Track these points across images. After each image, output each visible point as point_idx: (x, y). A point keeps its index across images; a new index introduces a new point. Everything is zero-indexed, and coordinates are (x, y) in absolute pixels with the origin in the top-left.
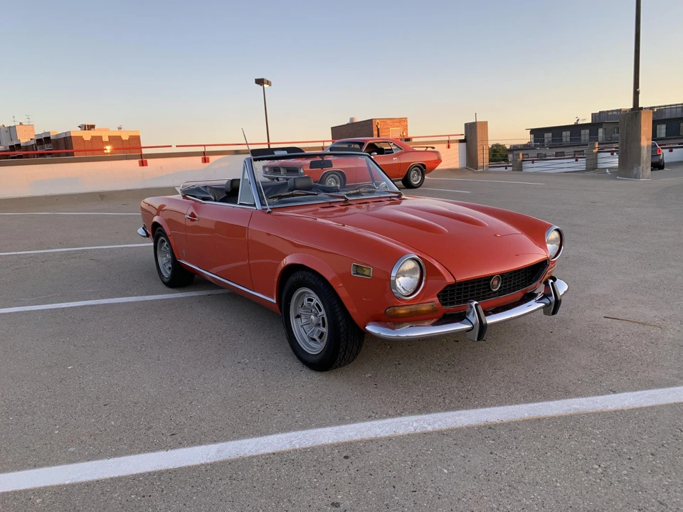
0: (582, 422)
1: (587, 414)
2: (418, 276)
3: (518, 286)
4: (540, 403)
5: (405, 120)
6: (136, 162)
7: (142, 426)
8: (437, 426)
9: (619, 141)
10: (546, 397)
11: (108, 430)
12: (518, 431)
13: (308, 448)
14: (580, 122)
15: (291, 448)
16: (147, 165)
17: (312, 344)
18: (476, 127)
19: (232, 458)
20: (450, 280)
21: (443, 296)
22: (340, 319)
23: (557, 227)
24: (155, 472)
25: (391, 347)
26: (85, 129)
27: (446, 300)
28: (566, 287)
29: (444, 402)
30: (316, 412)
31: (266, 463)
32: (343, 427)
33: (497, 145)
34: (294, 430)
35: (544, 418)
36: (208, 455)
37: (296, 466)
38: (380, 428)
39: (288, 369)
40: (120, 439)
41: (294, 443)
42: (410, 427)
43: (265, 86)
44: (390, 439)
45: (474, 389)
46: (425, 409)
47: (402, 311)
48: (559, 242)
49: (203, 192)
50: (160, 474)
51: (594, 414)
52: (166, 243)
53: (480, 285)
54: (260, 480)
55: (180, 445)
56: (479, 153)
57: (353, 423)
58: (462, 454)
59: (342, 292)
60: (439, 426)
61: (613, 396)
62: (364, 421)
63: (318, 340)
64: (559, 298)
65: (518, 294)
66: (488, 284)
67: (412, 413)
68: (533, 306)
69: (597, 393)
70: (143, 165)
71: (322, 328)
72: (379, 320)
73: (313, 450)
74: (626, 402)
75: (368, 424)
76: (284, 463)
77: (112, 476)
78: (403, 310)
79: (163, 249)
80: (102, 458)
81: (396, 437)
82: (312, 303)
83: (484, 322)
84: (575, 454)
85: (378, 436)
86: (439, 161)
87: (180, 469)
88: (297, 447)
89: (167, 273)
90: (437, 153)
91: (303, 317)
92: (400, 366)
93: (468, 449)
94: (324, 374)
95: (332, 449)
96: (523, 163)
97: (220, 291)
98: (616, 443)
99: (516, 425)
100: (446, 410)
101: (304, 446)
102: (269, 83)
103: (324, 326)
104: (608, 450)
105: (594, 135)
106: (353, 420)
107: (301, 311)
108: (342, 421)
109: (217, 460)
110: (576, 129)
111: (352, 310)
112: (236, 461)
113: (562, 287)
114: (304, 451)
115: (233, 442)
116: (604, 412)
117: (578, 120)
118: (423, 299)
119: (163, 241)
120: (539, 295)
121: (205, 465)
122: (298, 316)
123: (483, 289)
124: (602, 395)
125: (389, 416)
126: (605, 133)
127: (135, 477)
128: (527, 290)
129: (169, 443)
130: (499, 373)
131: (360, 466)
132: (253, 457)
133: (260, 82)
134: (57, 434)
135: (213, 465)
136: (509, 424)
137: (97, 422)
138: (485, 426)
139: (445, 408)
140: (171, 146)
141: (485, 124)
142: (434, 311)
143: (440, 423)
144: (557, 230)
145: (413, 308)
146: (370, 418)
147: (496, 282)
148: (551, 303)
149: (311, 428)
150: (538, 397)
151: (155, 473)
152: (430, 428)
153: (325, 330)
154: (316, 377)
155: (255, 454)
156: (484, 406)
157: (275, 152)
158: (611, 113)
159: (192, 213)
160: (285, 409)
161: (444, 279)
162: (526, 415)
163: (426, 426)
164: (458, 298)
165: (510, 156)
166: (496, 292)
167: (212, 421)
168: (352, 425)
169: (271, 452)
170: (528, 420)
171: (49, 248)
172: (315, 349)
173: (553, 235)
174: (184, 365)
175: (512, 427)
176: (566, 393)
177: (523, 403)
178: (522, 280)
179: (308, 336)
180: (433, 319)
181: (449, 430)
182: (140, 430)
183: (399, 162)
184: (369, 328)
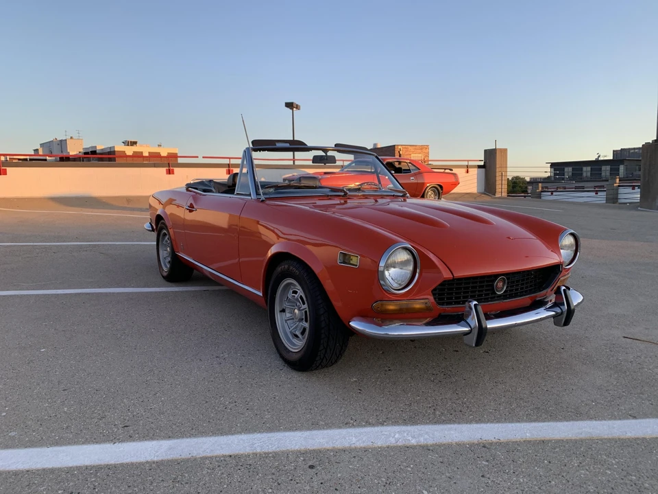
0: (596, 448)
1: (601, 440)
2: (411, 268)
3: (526, 291)
4: (546, 424)
5: (427, 147)
6: (164, 170)
7: (95, 415)
8: (422, 439)
9: (642, 179)
10: (553, 417)
11: (59, 416)
12: (517, 453)
13: (271, 453)
14: (601, 158)
15: (251, 452)
16: (173, 173)
17: (295, 341)
18: (496, 153)
19: (183, 457)
20: (447, 275)
21: (439, 295)
22: (322, 313)
23: (573, 231)
24: (94, 466)
25: (383, 353)
26: (128, 145)
27: (443, 299)
28: (580, 298)
29: (434, 413)
30: (288, 414)
31: (219, 466)
32: (314, 432)
33: (517, 178)
34: (260, 432)
35: (550, 441)
36: (157, 452)
37: (251, 472)
38: (356, 437)
39: (267, 367)
40: (67, 427)
41: (256, 445)
42: (391, 439)
43: (295, 109)
44: (366, 450)
45: (470, 402)
46: (412, 420)
47: (392, 307)
48: (574, 248)
49: (206, 185)
50: (98, 469)
51: (610, 440)
52: (167, 237)
53: (482, 286)
54: (207, 485)
55: (131, 438)
56: (497, 179)
57: (327, 429)
58: (448, 475)
59: (328, 286)
60: (425, 439)
61: (634, 421)
62: (340, 427)
63: (300, 336)
64: (572, 308)
65: (525, 300)
66: (492, 286)
67: (396, 423)
68: (542, 313)
69: (613, 417)
70: (170, 174)
71: (304, 322)
72: (365, 316)
73: (276, 455)
74: (648, 430)
75: (344, 431)
76: (239, 467)
77: (45, 467)
78: (392, 305)
79: (164, 242)
80: (41, 446)
81: (374, 449)
82: (296, 296)
83: (484, 326)
84: (585, 486)
85: (353, 446)
86: (456, 184)
87: (122, 465)
88: (258, 450)
89: (166, 266)
90: (455, 175)
91: (287, 311)
92: (390, 373)
93: (456, 469)
94: (305, 374)
95: (298, 457)
96: (542, 193)
97: (217, 288)
98: (635, 476)
99: (516, 446)
100: (436, 423)
101: (266, 451)
102: (298, 107)
103: (306, 321)
104: (626, 484)
105: (615, 172)
106: (328, 426)
107: (286, 305)
108: (315, 425)
109: (165, 458)
110: (597, 164)
111: (337, 304)
112: (187, 461)
113: (576, 298)
114: (265, 456)
115: (188, 440)
116: (622, 439)
117: (599, 156)
118: (415, 295)
119: (165, 235)
120: (550, 303)
121: (150, 463)
122: (283, 311)
123: (486, 290)
124: (620, 419)
125: (369, 424)
126: (626, 169)
127: (69, 471)
128: (536, 297)
129: (120, 435)
130: (500, 386)
131: (326, 478)
132: (206, 458)
133: (290, 105)
134: (4, 416)
135: (160, 464)
136: (507, 444)
137: (50, 407)
138: (478, 444)
139: (435, 420)
140: (197, 157)
141: (505, 150)
142: (428, 309)
143: (426, 436)
144: (572, 234)
145: (404, 303)
146: (347, 425)
147: (500, 284)
148: (562, 313)
149: (279, 430)
150: (544, 416)
151: (92, 467)
152: (414, 442)
153: (307, 325)
154: (296, 378)
155: (209, 455)
156: (479, 421)
157: (277, 144)
158: (633, 151)
159: (191, 204)
160: (256, 408)
161: (440, 272)
162: (528, 436)
163: (410, 438)
164: (456, 298)
165: (530, 187)
166: (500, 296)
167: (172, 415)
168: (325, 432)
169: (227, 454)
170: (530, 442)
171: (64, 242)
172: (296, 346)
173: (568, 241)
174: (159, 356)
175: (510, 448)
176: (577, 414)
177: (526, 421)
178: (531, 286)
179: (291, 332)
180: (426, 318)
181: (436, 445)
182: (92, 418)
183: (416, 181)
184: (354, 324)
